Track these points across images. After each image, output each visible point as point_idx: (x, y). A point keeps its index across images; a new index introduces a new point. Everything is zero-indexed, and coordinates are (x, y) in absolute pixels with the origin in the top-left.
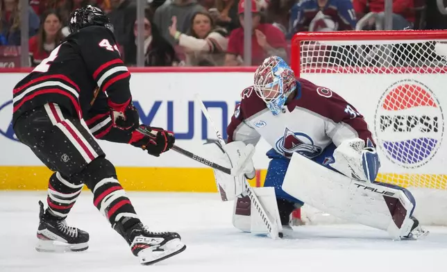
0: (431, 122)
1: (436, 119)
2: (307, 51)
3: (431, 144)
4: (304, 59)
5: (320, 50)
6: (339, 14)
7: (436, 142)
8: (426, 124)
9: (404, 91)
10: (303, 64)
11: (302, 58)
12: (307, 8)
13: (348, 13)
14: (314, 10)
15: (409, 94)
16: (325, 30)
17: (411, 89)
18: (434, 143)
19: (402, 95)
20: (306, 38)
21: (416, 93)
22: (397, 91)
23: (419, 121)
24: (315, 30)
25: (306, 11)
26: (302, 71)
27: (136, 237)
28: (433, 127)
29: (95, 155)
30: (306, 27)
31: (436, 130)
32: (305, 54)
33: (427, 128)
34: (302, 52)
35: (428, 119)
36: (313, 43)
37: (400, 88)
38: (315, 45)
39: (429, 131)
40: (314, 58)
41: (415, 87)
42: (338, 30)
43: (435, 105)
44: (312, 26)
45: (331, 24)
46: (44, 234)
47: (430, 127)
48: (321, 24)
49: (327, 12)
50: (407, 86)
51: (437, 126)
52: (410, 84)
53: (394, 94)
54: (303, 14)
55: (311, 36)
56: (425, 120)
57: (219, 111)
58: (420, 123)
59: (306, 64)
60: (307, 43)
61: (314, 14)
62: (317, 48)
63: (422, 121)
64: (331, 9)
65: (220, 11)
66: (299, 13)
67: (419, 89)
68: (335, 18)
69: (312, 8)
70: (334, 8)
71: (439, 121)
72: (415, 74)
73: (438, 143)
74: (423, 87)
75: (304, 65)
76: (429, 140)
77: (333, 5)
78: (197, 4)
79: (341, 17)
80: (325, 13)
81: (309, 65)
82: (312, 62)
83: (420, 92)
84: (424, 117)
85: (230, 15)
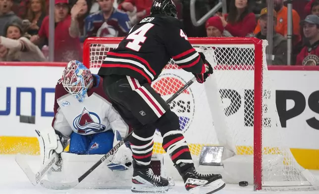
0: (185, 105)
1: (189, 103)
2: (95, 52)
3: (185, 121)
4: (93, 57)
5: (105, 51)
6: (119, 25)
7: (189, 120)
8: (182, 107)
9: (166, 82)
10: (91, 61)
11: (91, 57)
12: (96, 20)
13: (126, 24)
14: (101, 21)
15: (170, 84)
16: (108, 36)
17: (171, 81)
18: (187, 121)
19: (164, 85)
20: (95, 42)
21: (175, 84)
22: (161, 82)
23: (176, 104)
24: (101, 36)
25: (95, 22)
26: (91, 66)
27: (189, 179)
28: (187, 109)
29: (164, 111)
30: (94, 34)
31: (189, 111)
32: (93, 54)
33: (182, 109)
34: (91, 52)
35: (183, 103)
36: (99, 45)
37: (163, 79)
38: (101, 47)
39: (183, 111)
40: (100, 57)
41: (174, 79)
42: (118, 36)
43: (188, 93)
44: (99, 33)
45: (113, 32)
46: (137, 179)
47: (185, 109)
48: (106, 31)
49: (111, 23)
50: (168, 78)
51: (189, 108)
52: (170, 77)
53: (159, 84)
54: (93, 24)
55: (98, 40)
56: (181, 104)
57: (29, 94)
58: (177, 106)
59: (94, 61)
60: (95, 45)
61: (101, 24)
62: (103, 49)
63: (179, 104)
64: (113, 21)
65: (31, 21)
66: (90, 23)
67: (177, 80)
68: (116, 27)
69: (99, 20)
70: (116, 20)
71: (191, 105)
72: (174, 70)
73: (190, 120)
74: (179, 79)
75: (93, 62)
76: (183, 118)
77: (115, 18)
78: (14, 15)
79: (121, 27)
80: (109, 23)
81: (96, 62)
82: (98, 60)
83: (177, 83)
84: (180, 102)
85: (38, 24)
